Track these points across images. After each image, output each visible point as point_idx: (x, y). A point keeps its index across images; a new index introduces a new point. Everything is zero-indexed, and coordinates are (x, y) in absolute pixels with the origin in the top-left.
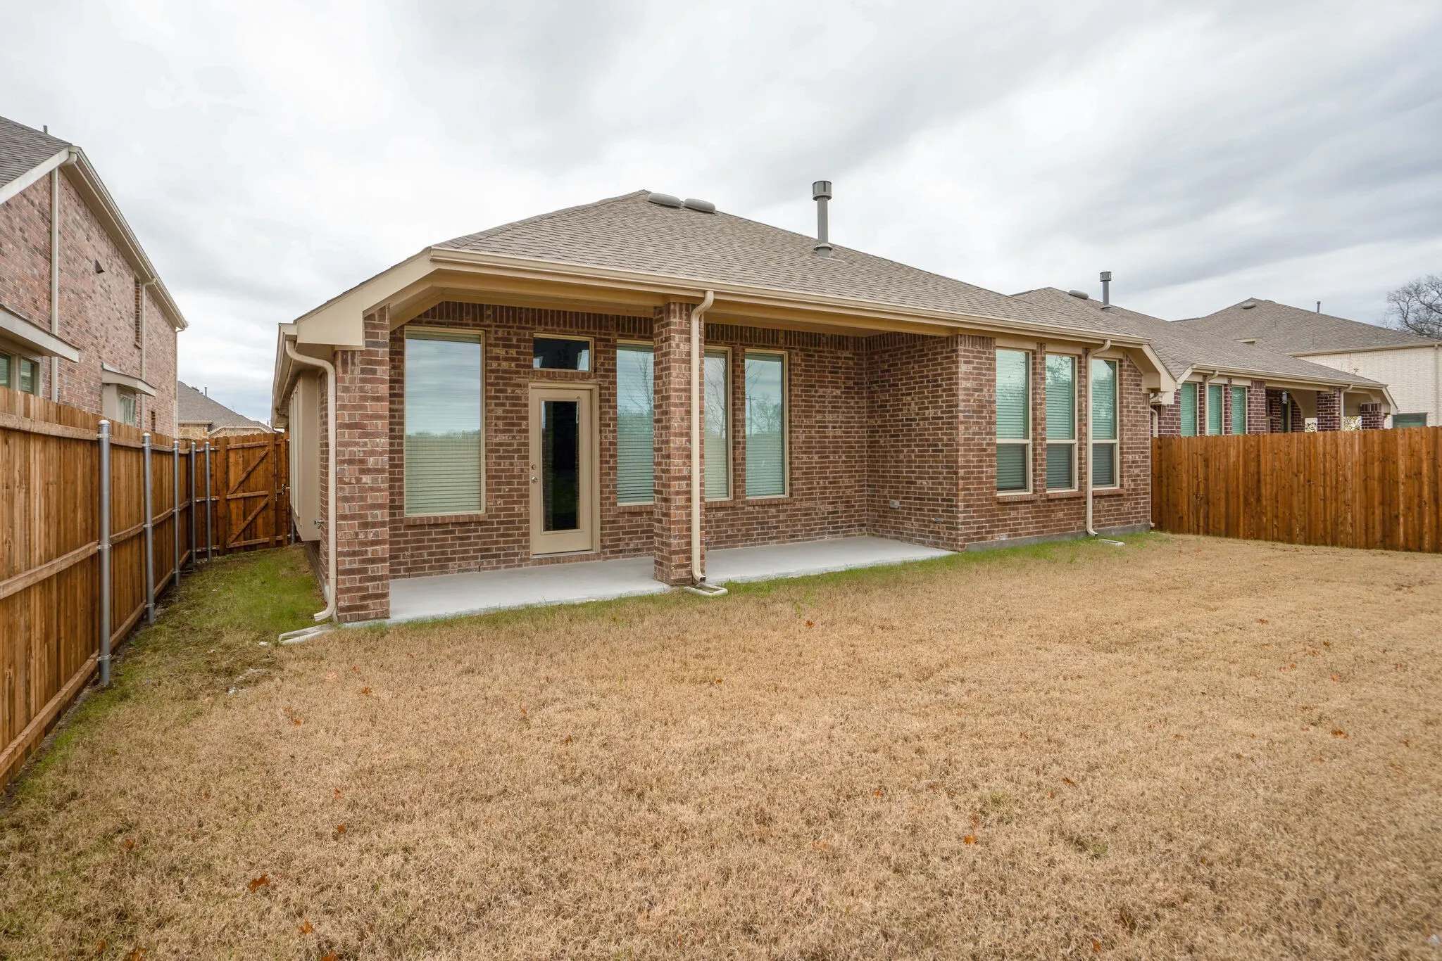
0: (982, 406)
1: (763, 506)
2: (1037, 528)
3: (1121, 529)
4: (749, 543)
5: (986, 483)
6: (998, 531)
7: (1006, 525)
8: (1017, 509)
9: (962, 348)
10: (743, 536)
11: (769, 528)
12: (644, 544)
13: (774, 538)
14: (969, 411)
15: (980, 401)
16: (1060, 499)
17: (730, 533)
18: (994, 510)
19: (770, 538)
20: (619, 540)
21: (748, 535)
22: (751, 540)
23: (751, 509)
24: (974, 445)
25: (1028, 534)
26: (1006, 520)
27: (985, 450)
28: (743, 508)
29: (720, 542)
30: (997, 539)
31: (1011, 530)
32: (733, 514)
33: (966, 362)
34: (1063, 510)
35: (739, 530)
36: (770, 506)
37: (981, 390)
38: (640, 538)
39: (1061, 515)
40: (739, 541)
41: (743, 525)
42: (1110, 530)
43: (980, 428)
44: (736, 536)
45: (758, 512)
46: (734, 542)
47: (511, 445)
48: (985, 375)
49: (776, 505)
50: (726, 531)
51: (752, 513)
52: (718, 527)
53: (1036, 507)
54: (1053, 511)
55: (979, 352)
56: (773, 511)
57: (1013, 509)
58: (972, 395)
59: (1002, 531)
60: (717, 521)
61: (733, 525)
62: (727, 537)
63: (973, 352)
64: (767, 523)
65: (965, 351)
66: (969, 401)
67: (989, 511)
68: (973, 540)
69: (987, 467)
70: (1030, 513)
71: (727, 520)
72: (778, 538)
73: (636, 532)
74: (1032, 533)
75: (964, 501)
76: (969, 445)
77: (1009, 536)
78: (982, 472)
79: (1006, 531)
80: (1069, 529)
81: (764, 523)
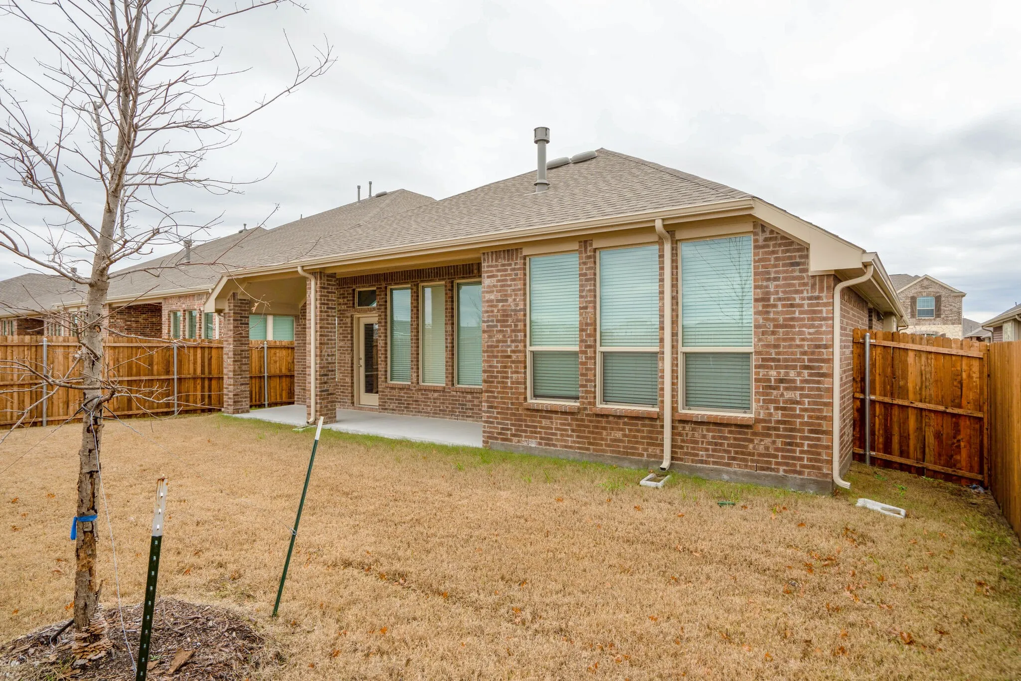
0: (507, 316)
1: (463, 392)
2: (579, 443)
3: (743, 475)
4: (453, 417)
5: (511, 388)
6: (526, 437)
7: (535, 433)
8: (550, 418)
9: (486, 264)
10: (450, 411)
11: (467, 409)
12: (397, 407)
13: (470, 416)
14: (492, 321)
15: (504, 311)
16: (620, 417)
17: (441, 408)
18: (521, 415)
19: (467, 416)
20: (385, 402)
21: (453, 412)
22: (455, 415)
23: (454, 393)
24: (498, 352)
25: (566, 447)
26: (536, 427)
27: (509, 357)
28: (450, 392)
29: (436, 413)
30: (525, 444)
31: (541, 438)
32: (444, 396)
33: (489, 277)
34: (622, 430)
35: (447, 407)
36: (467, 393)
37: (506, 301)
38: (395, 403)
39: (619, 435)
40: (447, 415)
41: (449, 404)
42: (719, 472)
43: (504, 336)
44: (446, 411)
45: (459, 397)
46: (444, 414)
47: (344, 347)
48: (510, 286)
49: (471, 393)
50: (440, 407)
51: (456, 396)
52: (435, 403)
53: (577, 420)
54: (604, 428)
55: (503, 265)
56: (469, 397)
57: (544, 417)
58: (496, 306)
59: (531, 437)
60: (434, 399)
61: (443, 403)
62: (440, 410)
63: (497, 266)
64: (466, 405)
65: (488, 266)
66: (492, 311)
67: (514, 414)
68: (496, 439)
69: (512, 373)
70: (569, 425)
71: (440, 399)
72: (473, 417)
73: (393, 399)
74: (571, 447)
75: (487, 401)
76: (492, 352)
77: (540, 444)
78: (507, 378)
79: (536, 438)
80: (633, 454)
81: (463, 405)
